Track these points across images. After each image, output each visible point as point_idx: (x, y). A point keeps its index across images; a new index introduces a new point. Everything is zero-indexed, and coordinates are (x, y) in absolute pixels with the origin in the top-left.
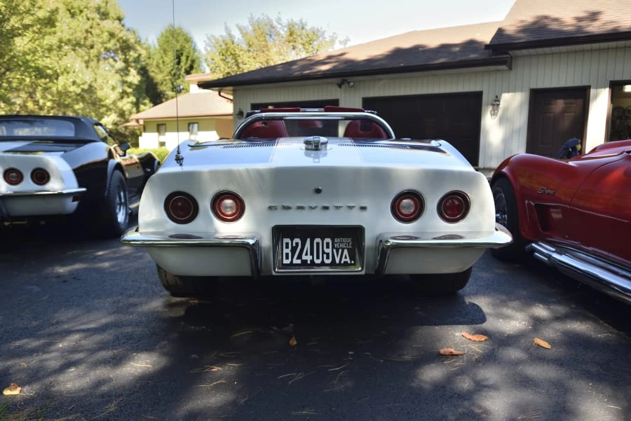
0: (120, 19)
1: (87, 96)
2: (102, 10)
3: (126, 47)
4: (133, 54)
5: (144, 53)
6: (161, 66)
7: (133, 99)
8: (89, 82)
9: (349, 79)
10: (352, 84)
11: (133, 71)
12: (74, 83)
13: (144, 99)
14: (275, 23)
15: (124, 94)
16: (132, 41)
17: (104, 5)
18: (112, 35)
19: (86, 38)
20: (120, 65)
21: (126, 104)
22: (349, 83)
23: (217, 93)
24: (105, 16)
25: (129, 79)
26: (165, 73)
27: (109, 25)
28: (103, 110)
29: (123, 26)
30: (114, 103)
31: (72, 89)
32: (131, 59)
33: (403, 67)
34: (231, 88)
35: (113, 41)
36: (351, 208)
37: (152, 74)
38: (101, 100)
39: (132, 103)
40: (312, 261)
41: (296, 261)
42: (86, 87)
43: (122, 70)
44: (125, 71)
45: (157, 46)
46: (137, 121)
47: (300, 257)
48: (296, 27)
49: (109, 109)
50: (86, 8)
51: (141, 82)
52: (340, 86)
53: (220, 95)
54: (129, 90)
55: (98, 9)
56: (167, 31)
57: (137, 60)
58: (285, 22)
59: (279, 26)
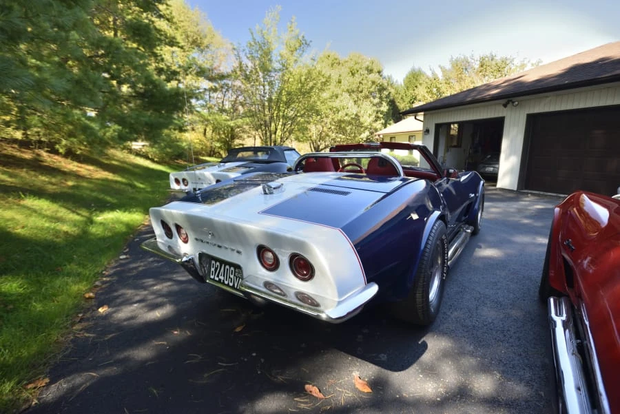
0: (379, 72)
1: (353, 122)
2: (369, 68)
3: (382, 89)
4: (386, 93)
5: (393, 91)
6: (404, 98)
7: (383, 121)
8: (355, 113)
9: (514, 99)
10: (517, 103)
11: (384, 104)
12: (347, 115)
13: (390, 120)
14: (470, 60)
15: (377, 119)
16: (386, 84)
17: (370, 65)
18: (373, 83)
19: (359, 87)
20: (377, 101)
21: (378, 125)
22: (513, 102)
23: (414, 117)
24: (370, 71)
25: (382, 109)
26: (406, 103)
27: (373, 76)
28: (362, 129)
29: (381, 76)
30: (371, 124)
31: (346, 118)
32: (384, 96)
33: (567, 84)
34: (422, 113)
35: (374, 87)
36: (233, 250)
37: (398, 104)
38: (362, 124)
39: (382, 124)
40: (223, 281)
41: (217, 279)
42: (353, 116)
43: (378, 104)
44: (380, 104)
45: (403, 85)
46: (379, 135)
47: (218, 276)
48: (487, 59)
49: (366, 128)
50: (361, 69)
51: (389, 110)
52: (505, 106)
53: (416, 118)
54: (381, 116)
55: (367, 69)
56: (410, 74)
57: (388, 96)
58: (477, 57)
59: (473, 61)
